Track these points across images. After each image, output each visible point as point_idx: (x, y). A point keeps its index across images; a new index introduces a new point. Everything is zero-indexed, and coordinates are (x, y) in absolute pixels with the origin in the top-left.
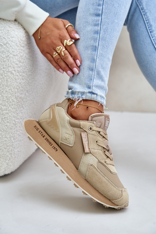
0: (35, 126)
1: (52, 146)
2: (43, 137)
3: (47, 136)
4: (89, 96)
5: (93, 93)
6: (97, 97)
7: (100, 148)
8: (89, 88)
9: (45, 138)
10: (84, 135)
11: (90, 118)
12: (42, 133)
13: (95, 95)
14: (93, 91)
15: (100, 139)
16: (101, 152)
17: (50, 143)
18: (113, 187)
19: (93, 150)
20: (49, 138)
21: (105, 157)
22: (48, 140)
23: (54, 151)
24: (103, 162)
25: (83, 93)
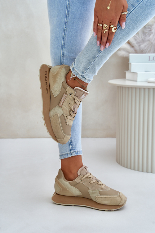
0: (46, 72)
1: (47, 89)
2: (46, 81)
3: (48, 82)
4: (80, 77)
5: (84, 77)
6: (85, 80)
7: (69, 108)
8: (83, 73)
9: (46, 82)
10: (65, 95)
11: (75, 89)
12: (47, 78)
13: (85, 79)
14: (84, 76)
15: (72, 103)
16: (68, 110)
17: (47, 87)
18: (61, 132)
19: (64, 107)
20: (48, 83)
21: (68, 114)
22: (47, 84)
23: (46, 92)
24: (65, 116)
25: (78, 74)
